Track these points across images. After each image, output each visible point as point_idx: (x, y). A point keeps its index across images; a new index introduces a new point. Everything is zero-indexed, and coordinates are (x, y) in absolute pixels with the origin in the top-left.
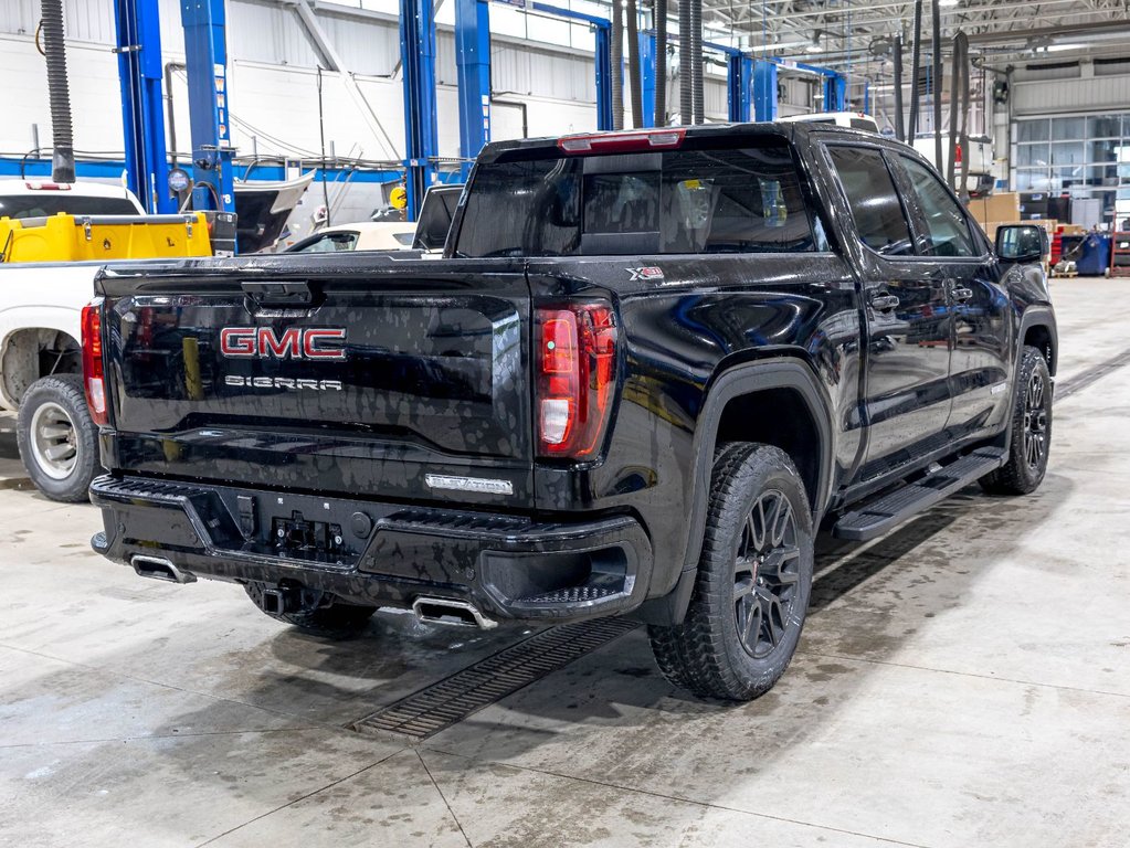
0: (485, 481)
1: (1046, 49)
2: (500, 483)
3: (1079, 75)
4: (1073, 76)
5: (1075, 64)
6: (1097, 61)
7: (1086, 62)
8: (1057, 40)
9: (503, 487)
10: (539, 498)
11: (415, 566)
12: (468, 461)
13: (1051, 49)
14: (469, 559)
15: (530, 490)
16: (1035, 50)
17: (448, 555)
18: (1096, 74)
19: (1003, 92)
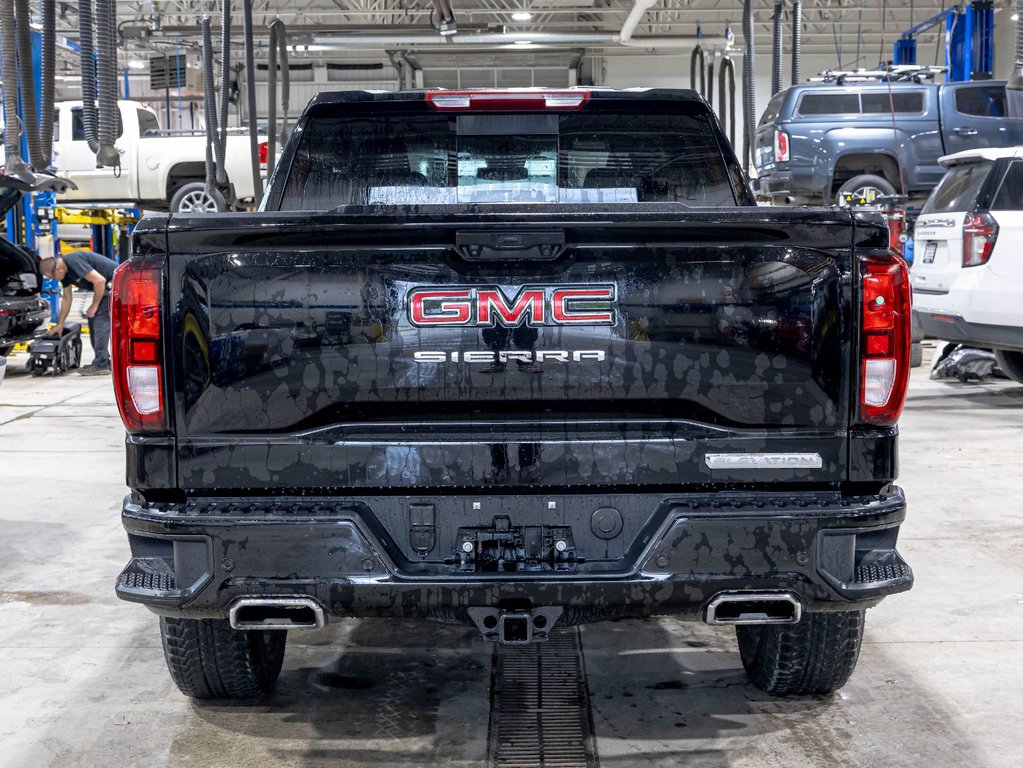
0: (787, 456)
1: (306, 48)
2: (807, 456)
3: (313, 80)
4: (305, 80)
5: (308, 67)
6: (331, 66)
7: (319, 66)
8: (318, 40)
9: (813, 460)
10: (854, 468)
11: (727, 557)
12: (763, 434)
13: (311, 48)
14: (803, 541)
15: (843, 461)
16: (294, 48)
17: (776, 539)
18: (329, 79)
19: (233, 92)
